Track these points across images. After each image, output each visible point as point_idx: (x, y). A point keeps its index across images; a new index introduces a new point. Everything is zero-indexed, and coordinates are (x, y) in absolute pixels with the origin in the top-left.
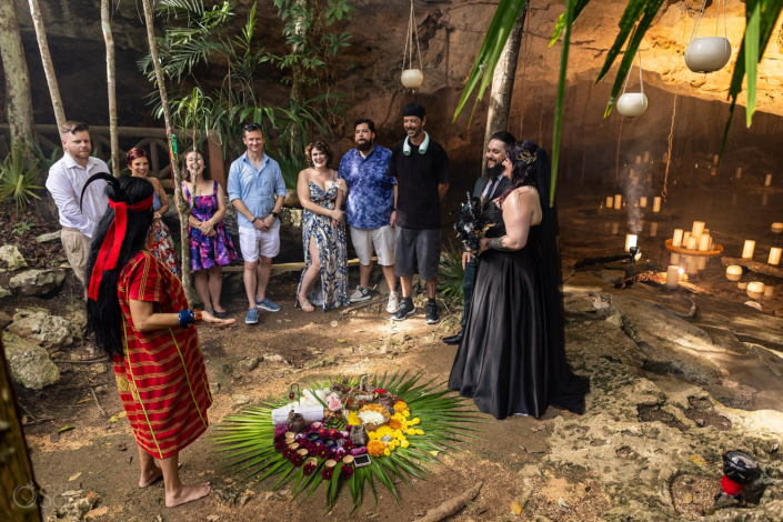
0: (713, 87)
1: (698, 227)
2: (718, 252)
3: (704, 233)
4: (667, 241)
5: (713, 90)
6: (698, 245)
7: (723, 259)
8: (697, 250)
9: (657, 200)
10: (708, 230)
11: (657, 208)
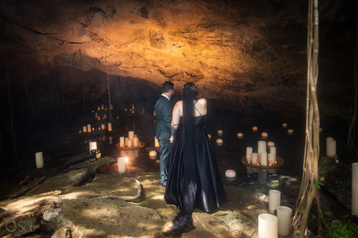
0: (125, 66)
1: (131, 134)
2: (143, 146)
3: (134, 137)
4: (117, 144)
5: (125, 68)
6: (133, 144)
7: (147, 149)
8: (133, 146)
9: (110, 125)
10: (136, 135)
11: (110, 129)
